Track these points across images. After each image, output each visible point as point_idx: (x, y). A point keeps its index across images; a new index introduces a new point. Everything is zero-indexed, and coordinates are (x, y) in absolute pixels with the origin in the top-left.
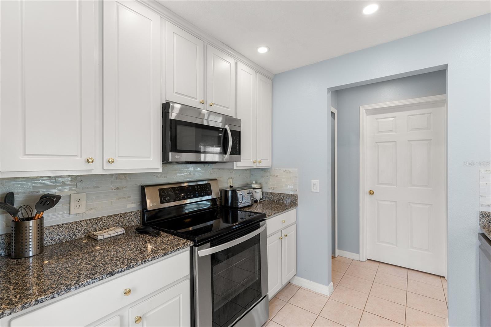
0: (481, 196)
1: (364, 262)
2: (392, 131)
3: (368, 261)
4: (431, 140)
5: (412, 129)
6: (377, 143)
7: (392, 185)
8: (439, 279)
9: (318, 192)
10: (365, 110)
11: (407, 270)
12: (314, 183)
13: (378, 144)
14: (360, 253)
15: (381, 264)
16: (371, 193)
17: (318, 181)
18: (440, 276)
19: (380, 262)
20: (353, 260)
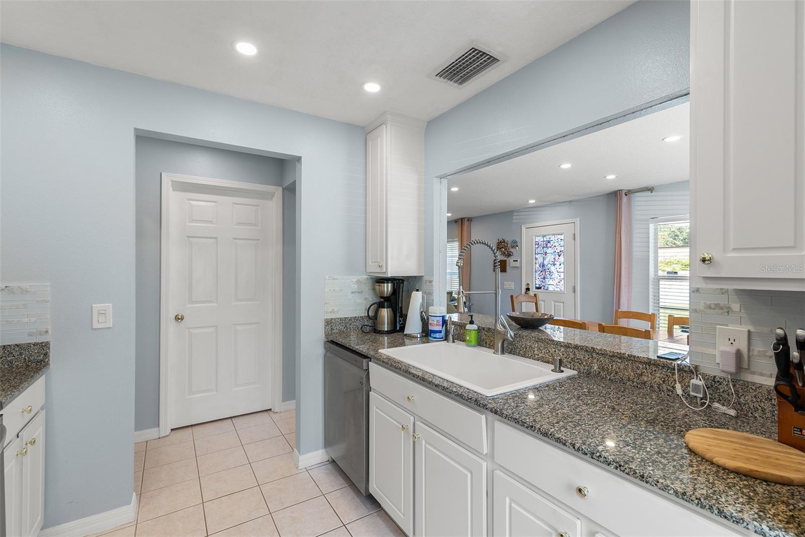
0: (326, 303)
1: (167, 436)
2: (211, 222)
3: (173, 432)
4: (259, 240)
5: (238, 223)
6: (188, 237)
7: (211, 302)
8: (265, 414)
9: (110, 328)
10: (171, 181)
11: (230, 420)
12: (98, 311)
13: (191, 239)
14: (160, 424)
15: (194, 428)
16: (179, 318)
17: (111, 304)
18: (266, 410)
19: (192, 426)
20: (147, 442)
